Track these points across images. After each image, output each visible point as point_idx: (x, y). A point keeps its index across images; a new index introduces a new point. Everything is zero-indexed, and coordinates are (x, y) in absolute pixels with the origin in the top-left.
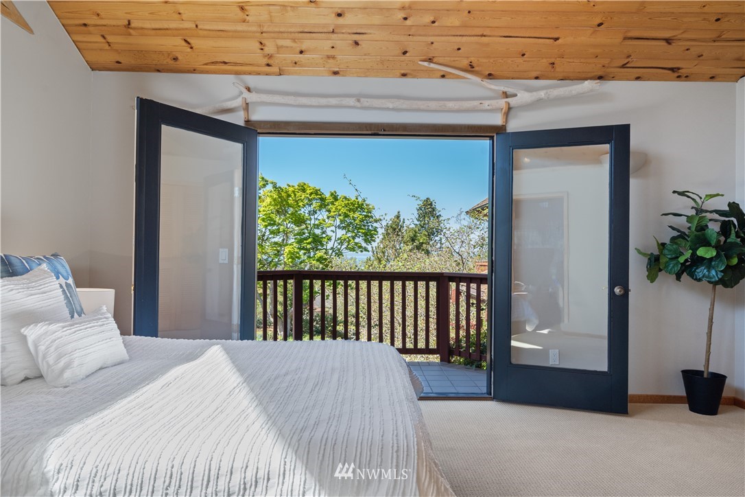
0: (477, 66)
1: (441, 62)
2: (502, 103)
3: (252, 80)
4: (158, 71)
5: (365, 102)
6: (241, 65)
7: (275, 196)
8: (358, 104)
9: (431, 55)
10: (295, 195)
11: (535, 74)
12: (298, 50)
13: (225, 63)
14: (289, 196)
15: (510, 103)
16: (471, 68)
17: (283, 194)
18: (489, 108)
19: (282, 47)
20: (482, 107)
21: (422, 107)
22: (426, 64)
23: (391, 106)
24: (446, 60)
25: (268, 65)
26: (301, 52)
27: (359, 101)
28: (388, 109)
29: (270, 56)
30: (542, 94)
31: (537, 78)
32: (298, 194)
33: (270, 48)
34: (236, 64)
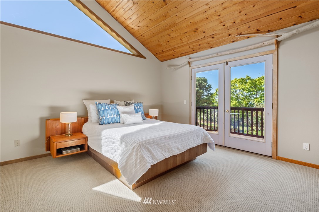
0: (261, 30)
1: (244, 33)
2: (274, 41)
3: (191, 56)
4: (172, 59)
5: (220, 54)
6: (187, 52)
7: (250, 82)
8: (217, 55)
9: (239, 32)
10: (259, 81)
11: (293, 23)
12: (198, 45)
13: (184, 53)
14: (256, 81)
15: (278, 40)
16: (258, 31)
17: (254, 81)
18: (268, 44)
19: (194, 45)
20: (264, 45)
21: (239, 51)
22: (238, 36)
23: (228, 53)
24: (247, 32)
25: (193, 51)
26: (199, 45)
27: (217, 54)
28: (228, 54)
29: (193, 49)
30: (295, 31)
31: (295, 25)
32: (260, 81)
33: (192, 47)
34: (186, 53)
